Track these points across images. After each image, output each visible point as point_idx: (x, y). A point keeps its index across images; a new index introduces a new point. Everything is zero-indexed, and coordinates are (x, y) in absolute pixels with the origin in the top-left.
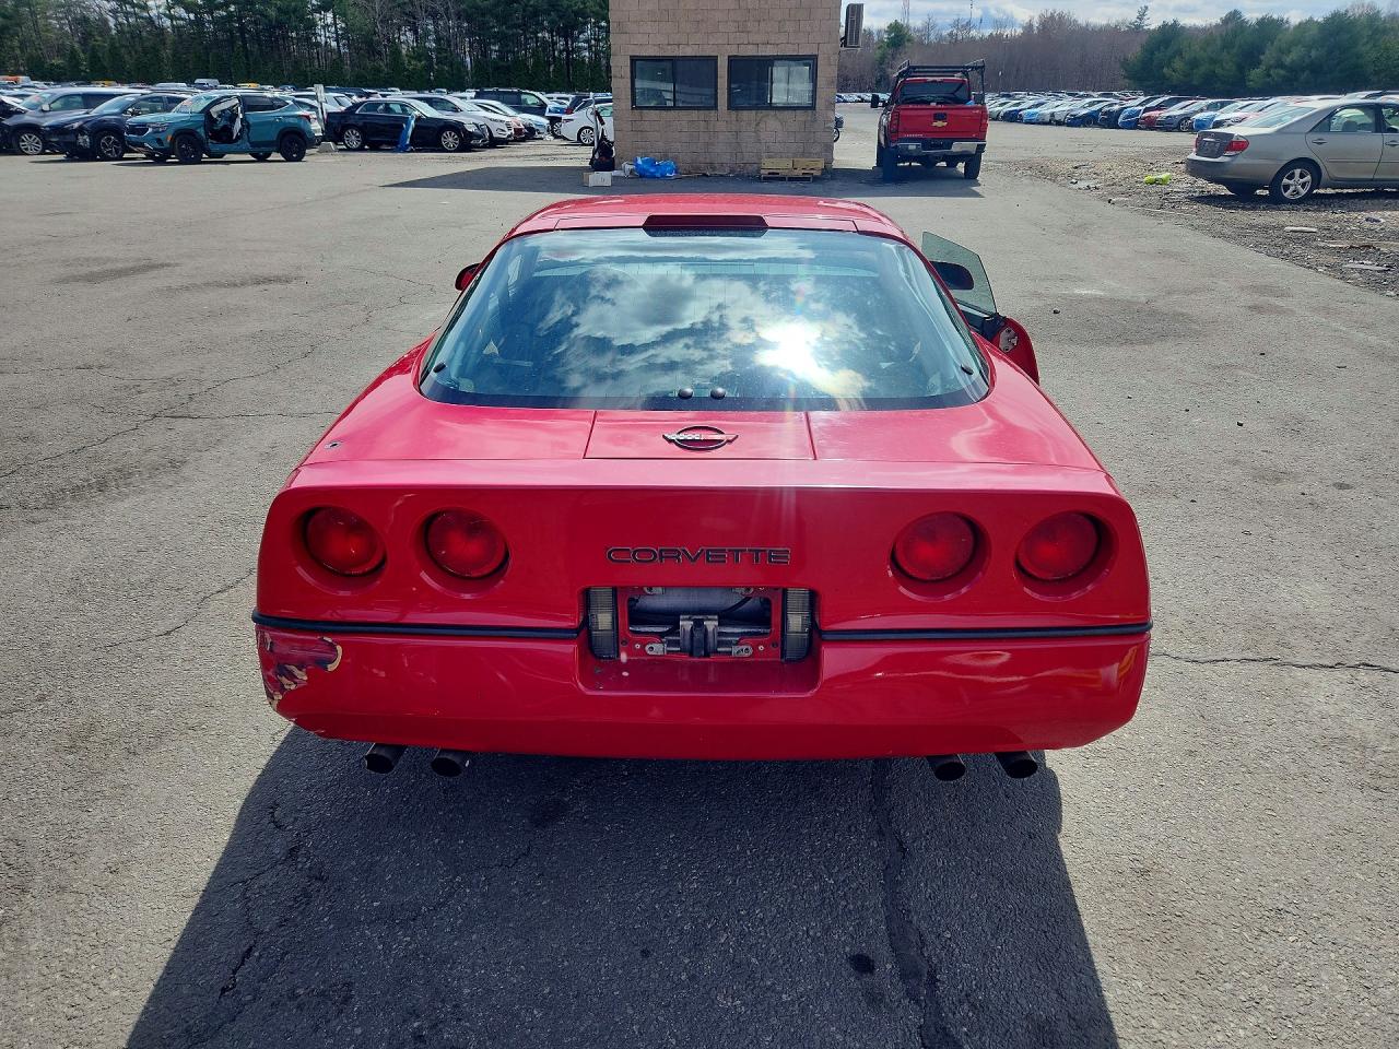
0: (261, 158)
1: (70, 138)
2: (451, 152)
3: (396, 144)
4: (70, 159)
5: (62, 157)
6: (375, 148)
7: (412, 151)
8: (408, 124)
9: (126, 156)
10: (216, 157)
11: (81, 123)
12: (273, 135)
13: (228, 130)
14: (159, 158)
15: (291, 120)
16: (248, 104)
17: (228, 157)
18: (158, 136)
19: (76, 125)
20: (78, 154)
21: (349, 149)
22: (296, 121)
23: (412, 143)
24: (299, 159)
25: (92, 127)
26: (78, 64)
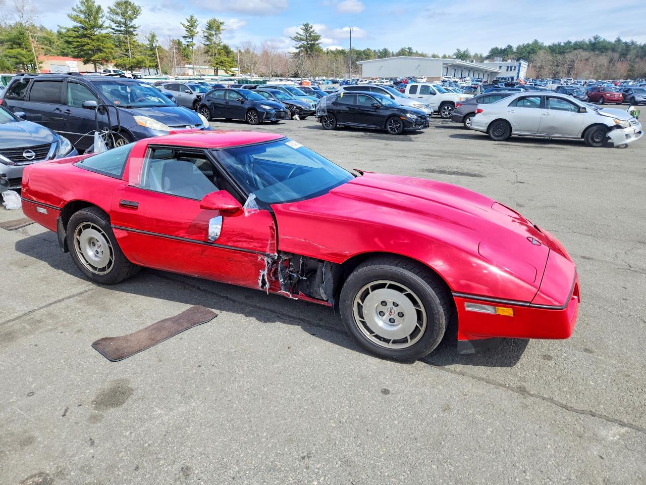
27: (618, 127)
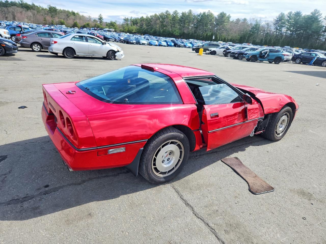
0: (270, 63)
1: (234, 55)
2: (324, 67)
3: (309, 63)
4: (234, 59)
5: (233, 58)
6: (304, 63)
7: (313, 65)
8: (314, 59)
9: (243, 59)
10: (261, 61)
11: (237, 52)
12: (274, 58)
13: (264, 56)
14: (248, 60)
15: (280, 55)
16: (271, 51)
17: (264, 62)
18: (249, 56)
19: (236, 52)
20: (235, 58)
21: (296, 63)
22: (281, 55)
23: (313, 64)
24: (278, 64)
25: (239, 53)
26: (262, 42)
27: (118, 51)
